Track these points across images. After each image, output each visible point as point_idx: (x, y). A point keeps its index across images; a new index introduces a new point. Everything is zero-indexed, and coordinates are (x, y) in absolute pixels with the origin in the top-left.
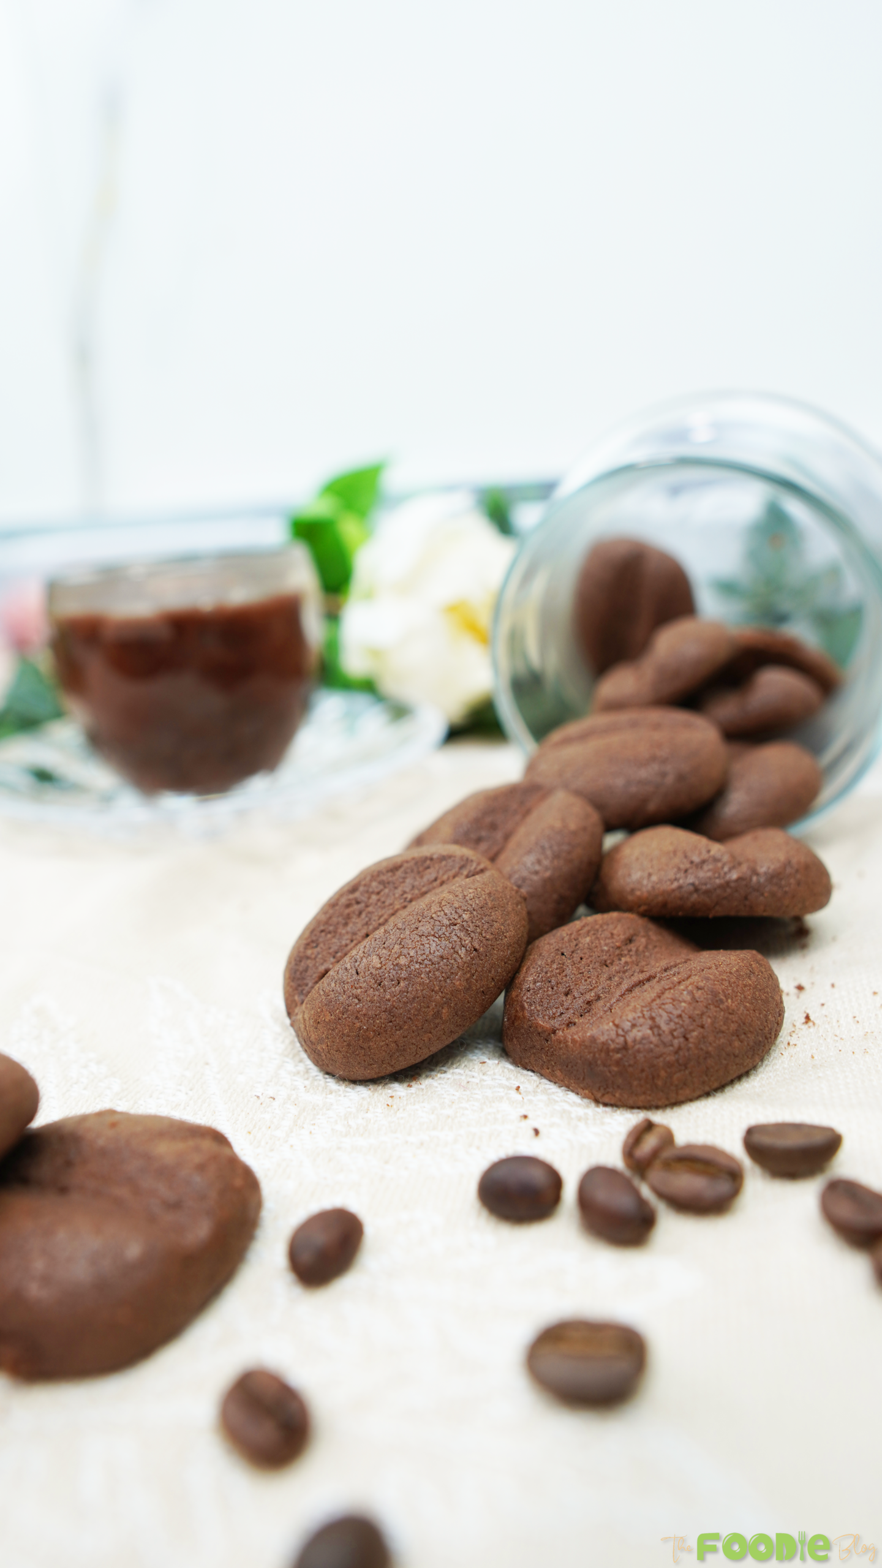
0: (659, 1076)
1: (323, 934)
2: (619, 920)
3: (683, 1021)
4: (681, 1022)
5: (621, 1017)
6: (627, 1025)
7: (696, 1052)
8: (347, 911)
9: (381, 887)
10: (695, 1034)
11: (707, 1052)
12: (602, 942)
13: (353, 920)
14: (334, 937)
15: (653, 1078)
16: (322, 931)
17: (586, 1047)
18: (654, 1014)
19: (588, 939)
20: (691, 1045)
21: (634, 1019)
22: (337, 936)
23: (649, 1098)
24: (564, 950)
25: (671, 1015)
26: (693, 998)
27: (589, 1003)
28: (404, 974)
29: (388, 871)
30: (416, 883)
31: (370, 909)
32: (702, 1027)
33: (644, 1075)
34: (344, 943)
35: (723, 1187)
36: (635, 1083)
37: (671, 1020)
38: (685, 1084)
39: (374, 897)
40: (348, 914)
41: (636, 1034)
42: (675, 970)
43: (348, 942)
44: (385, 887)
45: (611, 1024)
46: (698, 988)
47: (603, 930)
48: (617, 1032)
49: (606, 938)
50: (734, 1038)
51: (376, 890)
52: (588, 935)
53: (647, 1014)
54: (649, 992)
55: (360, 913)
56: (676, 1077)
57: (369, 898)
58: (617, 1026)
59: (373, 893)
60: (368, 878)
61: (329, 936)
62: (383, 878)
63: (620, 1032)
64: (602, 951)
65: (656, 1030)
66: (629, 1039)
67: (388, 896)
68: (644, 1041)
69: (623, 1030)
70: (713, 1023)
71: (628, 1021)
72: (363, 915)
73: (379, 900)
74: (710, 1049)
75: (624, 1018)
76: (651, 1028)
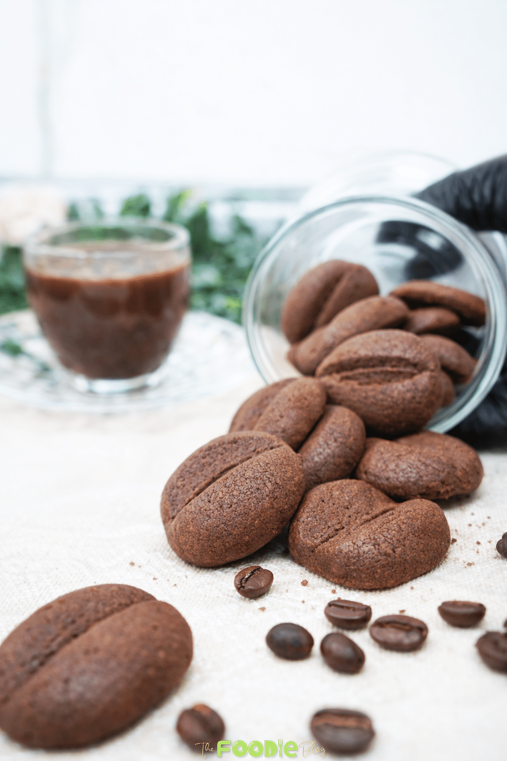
0: (377, 572)
1: (188, 473)
2: (355, 483)
3: (393, 541)
4: (392, 542)
5: (357, 538)
6: (360, 543)
7: (399, 560)
8: (203, 461)
9: (224, 451)
10: (400, 549)
11: (405, 560)
12: (345, 495)
13: (206, 467)
14: (194, 476)
15: (374, 573)
16: (188, 471)
17: (336, 555)
18: (376, 537)
19: (337, 493)
20: (396, 556)
21: (365, 540)
22: (196, 476)
23: (370, 584)
24: (324, 499)
25: (386, 538)
26: (400, 528)
27: (337, 530)
28: (235, 501)
29: (229, 443)
30: (244, 452)
31: (216, 463)
32: (404, 545)
33: (369, 571)
34: (200, 481)
35: (415, 637)
36: (364, 576)
37: (386, 540)
38: (391, 577)
39: (220, 457)
40: (203, 464)
41: (365, 548)
42: (391, 512)
43: (203, 481)
44: (226, 451)
45: (351, 542)
46: (403, 523)
47: (346, 488)
48: (354, 547)
49: (348, 492)
50: (422, 553)
51: (221, 452)
52: (338, 490)
53: (372, 537)
54: (375, 525)
55: (210, 464)
56: (386, 573)
57: (217, 456)
58: (354, 544)
59: (219, 453)
60: (217, 444)
61: (191, 475)
62: (225, 446)
63: (356, 546)
64: (345, 500)
65: (377, 546)
66: (361, 551)
67: (227, 457)
68: (370, 552)
69: (357, 546)
70: (410, 544)
71: (360, 540)
72: (212, 465)
73: (222, 458)
74: (408, 558)
75: (359, 539)
76: (374, 545)
